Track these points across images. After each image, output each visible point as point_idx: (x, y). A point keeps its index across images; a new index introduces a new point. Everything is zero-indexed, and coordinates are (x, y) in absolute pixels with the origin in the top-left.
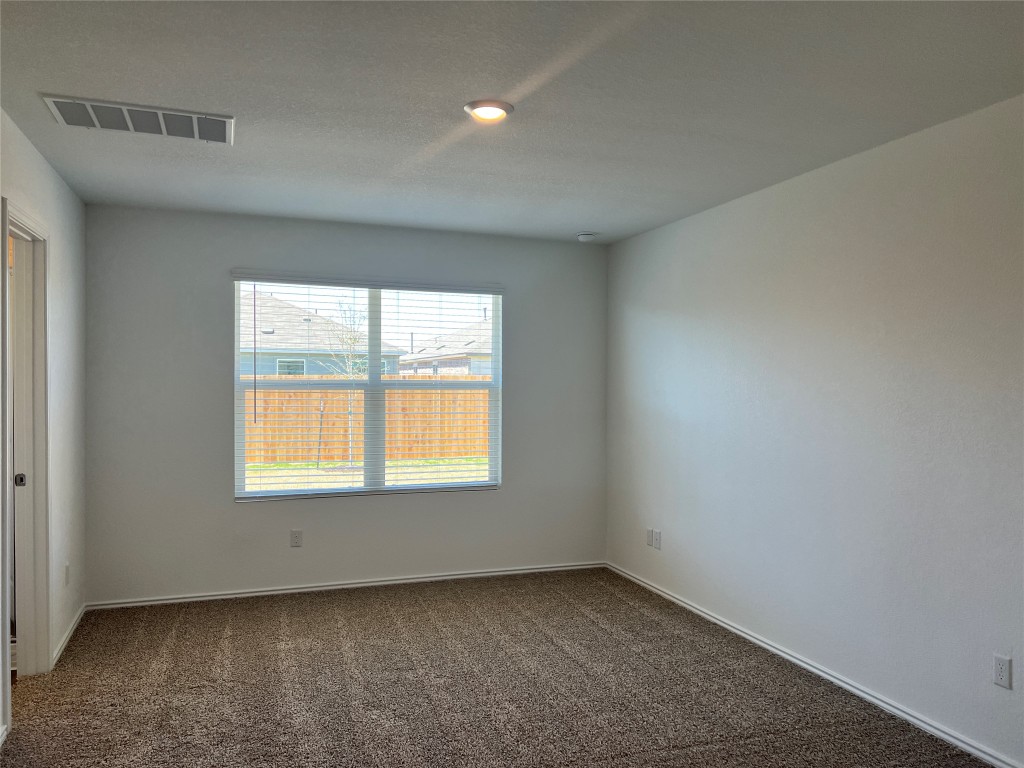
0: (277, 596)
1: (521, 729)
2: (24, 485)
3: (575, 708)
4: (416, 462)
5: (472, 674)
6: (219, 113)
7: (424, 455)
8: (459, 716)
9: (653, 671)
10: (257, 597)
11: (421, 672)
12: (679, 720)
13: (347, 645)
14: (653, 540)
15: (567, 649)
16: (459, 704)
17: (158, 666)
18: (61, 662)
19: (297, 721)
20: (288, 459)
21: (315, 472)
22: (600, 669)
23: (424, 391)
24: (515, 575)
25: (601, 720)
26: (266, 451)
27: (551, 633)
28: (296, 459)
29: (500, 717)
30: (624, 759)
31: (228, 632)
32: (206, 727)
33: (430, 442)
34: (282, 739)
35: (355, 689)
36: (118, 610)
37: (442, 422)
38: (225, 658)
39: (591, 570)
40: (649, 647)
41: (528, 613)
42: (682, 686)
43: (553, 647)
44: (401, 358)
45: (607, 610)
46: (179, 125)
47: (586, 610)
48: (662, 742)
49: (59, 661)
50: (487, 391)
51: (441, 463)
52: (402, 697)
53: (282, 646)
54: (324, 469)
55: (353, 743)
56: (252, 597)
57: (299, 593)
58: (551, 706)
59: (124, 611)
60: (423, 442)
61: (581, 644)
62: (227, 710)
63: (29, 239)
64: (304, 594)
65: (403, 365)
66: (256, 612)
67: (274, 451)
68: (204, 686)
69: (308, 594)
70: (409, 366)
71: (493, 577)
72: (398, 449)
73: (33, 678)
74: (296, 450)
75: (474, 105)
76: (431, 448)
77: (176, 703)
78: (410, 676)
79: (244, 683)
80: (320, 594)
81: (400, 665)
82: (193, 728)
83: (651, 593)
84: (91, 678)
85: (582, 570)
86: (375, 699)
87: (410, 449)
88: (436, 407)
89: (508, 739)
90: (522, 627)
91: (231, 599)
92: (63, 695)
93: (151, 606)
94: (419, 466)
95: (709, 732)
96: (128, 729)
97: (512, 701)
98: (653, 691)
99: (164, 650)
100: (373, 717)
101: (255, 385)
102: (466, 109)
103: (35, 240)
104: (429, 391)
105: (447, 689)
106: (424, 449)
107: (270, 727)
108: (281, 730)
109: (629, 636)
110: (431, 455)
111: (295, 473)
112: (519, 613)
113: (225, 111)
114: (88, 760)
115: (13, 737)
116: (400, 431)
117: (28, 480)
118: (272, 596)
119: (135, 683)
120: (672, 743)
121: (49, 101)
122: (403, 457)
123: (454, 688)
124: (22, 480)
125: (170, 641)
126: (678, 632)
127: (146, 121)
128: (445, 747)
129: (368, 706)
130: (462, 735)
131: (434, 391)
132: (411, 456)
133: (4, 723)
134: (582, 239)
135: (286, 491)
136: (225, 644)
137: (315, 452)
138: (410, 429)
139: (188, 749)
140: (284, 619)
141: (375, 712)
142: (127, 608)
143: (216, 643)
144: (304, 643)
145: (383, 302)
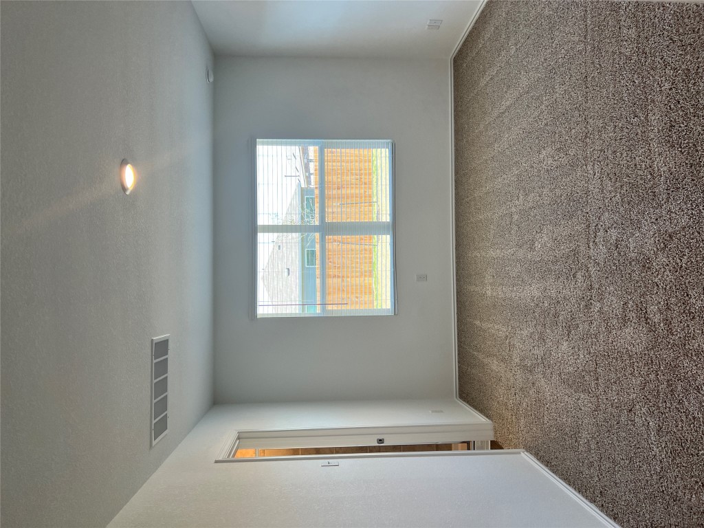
0: (457, 290)
1: (559, 150)
2: (383, 439)
3: (549, 107)
4: (375, 180)
5: (519, 176)
6: (150, 348)
7: (370, 174)
8: (545, 191)
9: (530, 41)
10: (457, 301)
11: (514, 209)
12: (567, 29)
13: (493, 253)
14: (435, 25)
15: (508, 103)
16: (537, 189)
17: (495, 366)
18: (488, 416)
19: (537, 294)
20: (371, 263)
21: (379, 248)
22: (524, 82)
23: (326, 175)
24: (455, 130)
25: (559, 90)
26: (365, 276)
27: (496, 113)
28: (371, 258)
29: (549, 163)
30: (589, 79)
31: (478, 323)
32: (533, 347)
33: (360, 170)
34: (546, 305)
35: (521, 254)
36: (459, 381)
37: (347, 162)
38: (494, 328)
39: (455, 70)
40: (512, 41)
41: (482, 126)
42: (543, 20)
43: (507, 114)
44: (303, 186)
45: (484, 66)
46: (161, 368)
47: (483, 83)
48: (581, 47)
49: (487, 417)
50: (326, 150)
51: (375, 162)
52: (529, 225)
53: (489, 293)
54: (378, 242)
55: (555, 262)
56: (457, 304)
57: (456, 276)
58: (546, 125)
59: (460, 378)
60: (361, 174)
61: (506, 92)
62: (525, 333)
63: (238, 441)
64: (457, 273)
65: (308, 184)
66: (467, 304)
67: (365, 272)
68: (509, 343)
69: (457, 270)
70: (308, 179)
71: (455, 146)
72: (365, 192)
73: (496, 433)
74: (365, 258)
75: (124, 189)
76: (365, 169)
77: (517, 360)
78: (516, 217)
79: (510, 320)
80: (458, 263)
81: (508, 223)
82: (533, 354)
83: (474, 28)
84: (498, 402)
85: (454, 79)
86: (528, 243)
87: (365, 184)
88: (337, 166)
89: (564, 161)
90: (490, 133)
91: (458, 317)
92: (507, 419)
93: (459, 362)
94: (377, 179)
95: (578, 7)
96: (530, 388)
97: (539, 152)
98: (544, 44)
99: (486, 361)
100: (539, 247)
101: (323, 304)
102: (128, 193)
103: (239, 438)
104: (326, 171)
105: (527, 194)
106: (366, 174)
107: (538, 310)
108: (541, 304)
109: (503, 53)
110: (369, 169)
111: (380, 259)
112: (481, 132)
113: (148, 344)
114: (546, 413)
115: (529, 449)
116: (353, 191)
117: (381, 438)
118: (457, 292)
119: (503, 379)
120: (582, 39)
121: (154, 443)
122: (370, 188)
123: (527, 190)
124: (380, 440)
125: (481, 356)
126: (504, 14)
127: (160, 388)
128: (564, 204)
129: (532, 248)
130: (558, 192)
131: (326, 167)
132: (370, 183)
133: (520, 453)
134: (211, 80)
135: (391, 278)
136: (485, 326)
137: (367, 247)
138: (351, 184)
139: (545, 358)
140: (472, 288)
141: (536, 245)
142: (459, 375)
143: (484, 331)
144: (488, 279)
145: (266, 223)
